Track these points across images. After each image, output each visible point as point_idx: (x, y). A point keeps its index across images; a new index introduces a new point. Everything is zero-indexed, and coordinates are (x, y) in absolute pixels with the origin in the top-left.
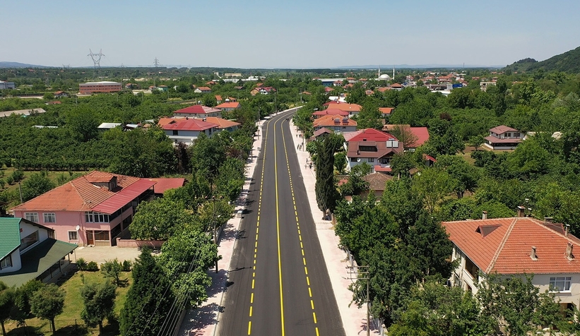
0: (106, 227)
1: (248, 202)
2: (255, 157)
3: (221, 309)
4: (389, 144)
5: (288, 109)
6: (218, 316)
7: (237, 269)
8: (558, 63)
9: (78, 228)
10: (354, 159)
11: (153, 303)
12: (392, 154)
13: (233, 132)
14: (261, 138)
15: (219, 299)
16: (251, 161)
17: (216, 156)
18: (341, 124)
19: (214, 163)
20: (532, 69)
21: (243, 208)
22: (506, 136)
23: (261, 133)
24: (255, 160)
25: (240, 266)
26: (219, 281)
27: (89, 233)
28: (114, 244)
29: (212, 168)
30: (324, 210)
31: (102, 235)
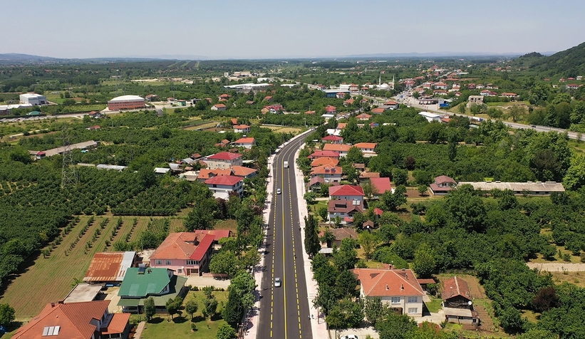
0: (197, 267)
1: (267, 245)
2: (269, 202)
3: (259, 309)
4: (354, 203)
5: (293, 137)
6: (258, 312)
7: (265, 290)
8: (559, 62)
9: (183, 267)
10: (332, 213)
11: (237, 308)
12: (355, 210)
13: (253, 179)
14: (272, 178)
15: (257, 304)
16: (266, 207)
17: (248, 218)
18: (330, 172)
19: (247, 222)
20: (534, 66)
21: (264, 250)
22: (443, 185)
23: (272, 175)
24: (269, 205)
25: (266, 288)
26: (257, 296)
27: (188, 270)
28: (201, 275)
29: (246, 225)
30: (309, 254)
31: (194, 271)
